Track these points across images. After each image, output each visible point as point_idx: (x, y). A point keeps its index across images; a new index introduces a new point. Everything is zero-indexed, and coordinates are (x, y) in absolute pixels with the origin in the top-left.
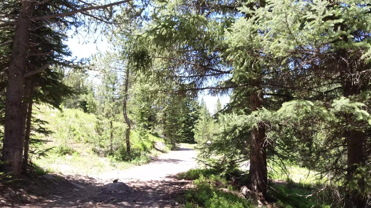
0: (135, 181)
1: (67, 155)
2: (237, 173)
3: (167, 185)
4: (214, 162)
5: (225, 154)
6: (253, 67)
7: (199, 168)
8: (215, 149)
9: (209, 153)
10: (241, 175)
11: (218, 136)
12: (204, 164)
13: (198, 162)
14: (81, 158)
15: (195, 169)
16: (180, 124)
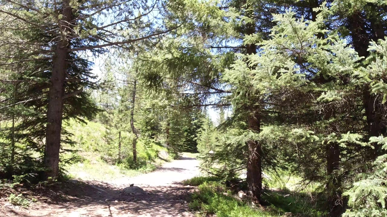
0: (146, 186)
1: (79, 162)
2: (236, 181)
3: (175, 190)
4: (216, 171)
5: (226, 163)
6: (247, 95)
7: (202, 175)
8: (217, 159)
9: (211, 162)
10: (240, 182)
11: (220, 147)
12: (207, 172)
13: (202, 171)
14: (91, 166)
15: (199, 177)
16: (182, 134)
